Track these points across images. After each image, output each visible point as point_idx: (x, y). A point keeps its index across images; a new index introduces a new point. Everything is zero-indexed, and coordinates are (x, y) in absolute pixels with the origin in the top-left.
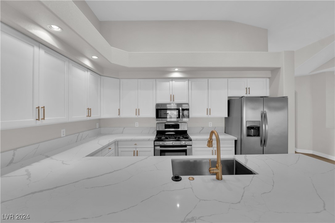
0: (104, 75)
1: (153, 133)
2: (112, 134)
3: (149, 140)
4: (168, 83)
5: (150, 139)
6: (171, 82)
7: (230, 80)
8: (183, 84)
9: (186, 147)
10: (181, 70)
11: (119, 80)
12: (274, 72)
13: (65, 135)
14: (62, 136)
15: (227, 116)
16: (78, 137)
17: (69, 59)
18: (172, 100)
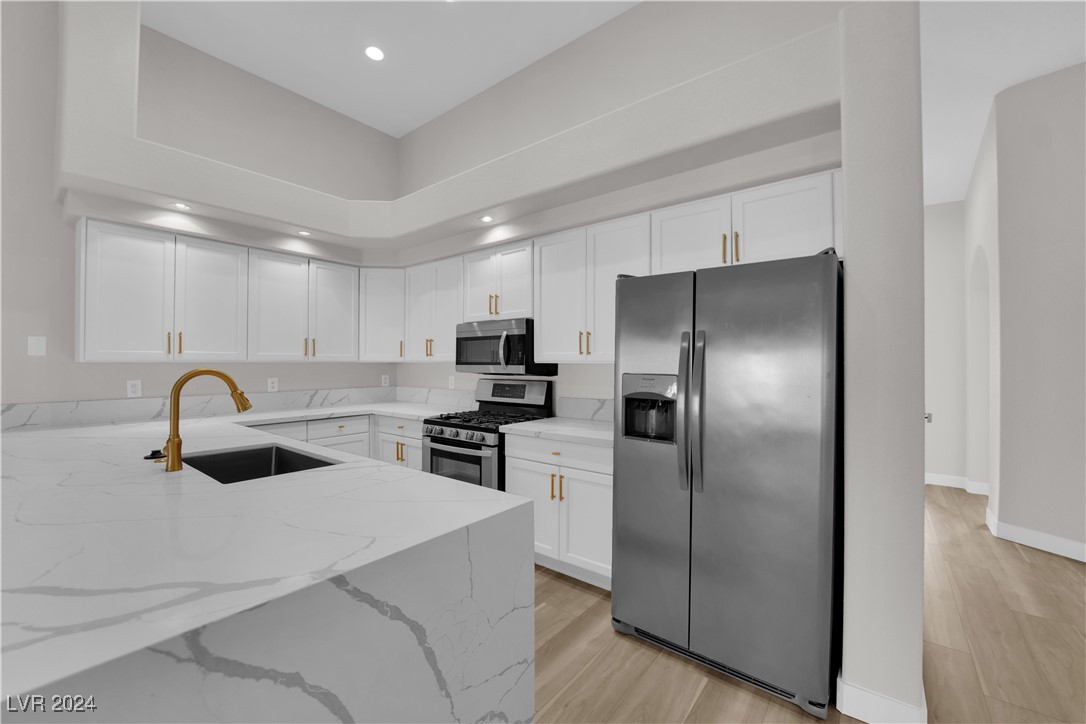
9: (480, 449)
13: (276, 390)
16: (312, 397)
17: (249, 247)
18: (493, 311)
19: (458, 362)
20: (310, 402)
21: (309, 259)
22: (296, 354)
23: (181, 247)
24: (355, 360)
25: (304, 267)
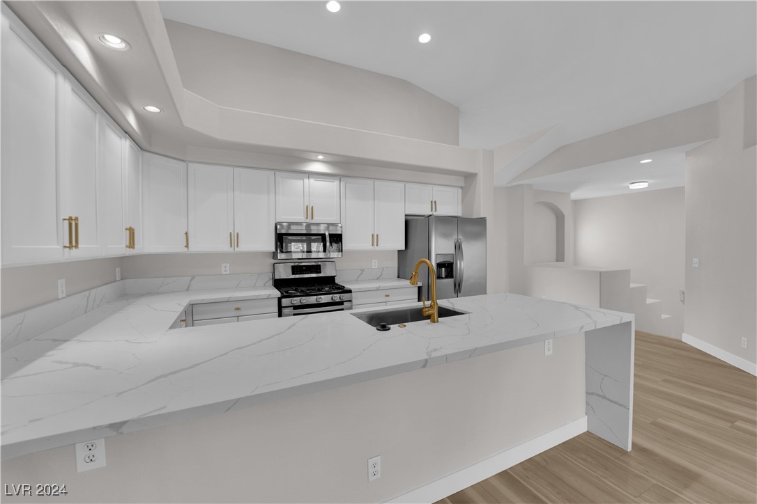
0: (152, 150)
1: (265, 285)
2: (158, 293)
3: (268, 298)
4: (300, 182)
5: (270, 295)
6: (306, 181)
7: (408, 185)
8: (331, 186)
9: (343, 304)
10: (329, 158)
11: (185, 164)
12: (469, 178)
13: (64, 295)
14: (60, 296)
15: (403, 248)
17: (102, 107)
18: (309, 217)
19: (279, 251)
21: (125, 134)
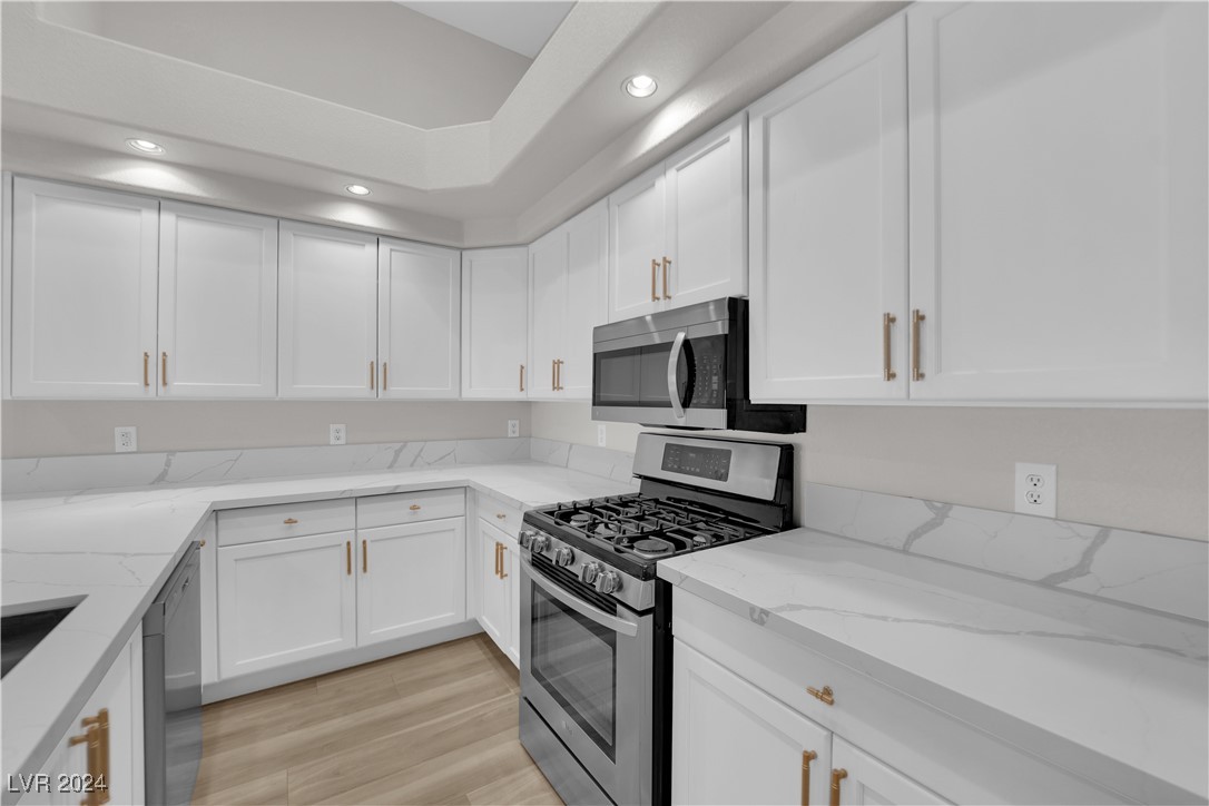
6: (660, 183)
9: (613, 612)
13: (342, 442)
14: (332, 443)
16: (397, 453)
17: (279, 219)
18: (659, 293)
19: (597, 401)
20: (395, 461)
21: (378, 237)
22: (359, 388)
23: (168, 219)
24: (453, 395)
25: (370, 249)
